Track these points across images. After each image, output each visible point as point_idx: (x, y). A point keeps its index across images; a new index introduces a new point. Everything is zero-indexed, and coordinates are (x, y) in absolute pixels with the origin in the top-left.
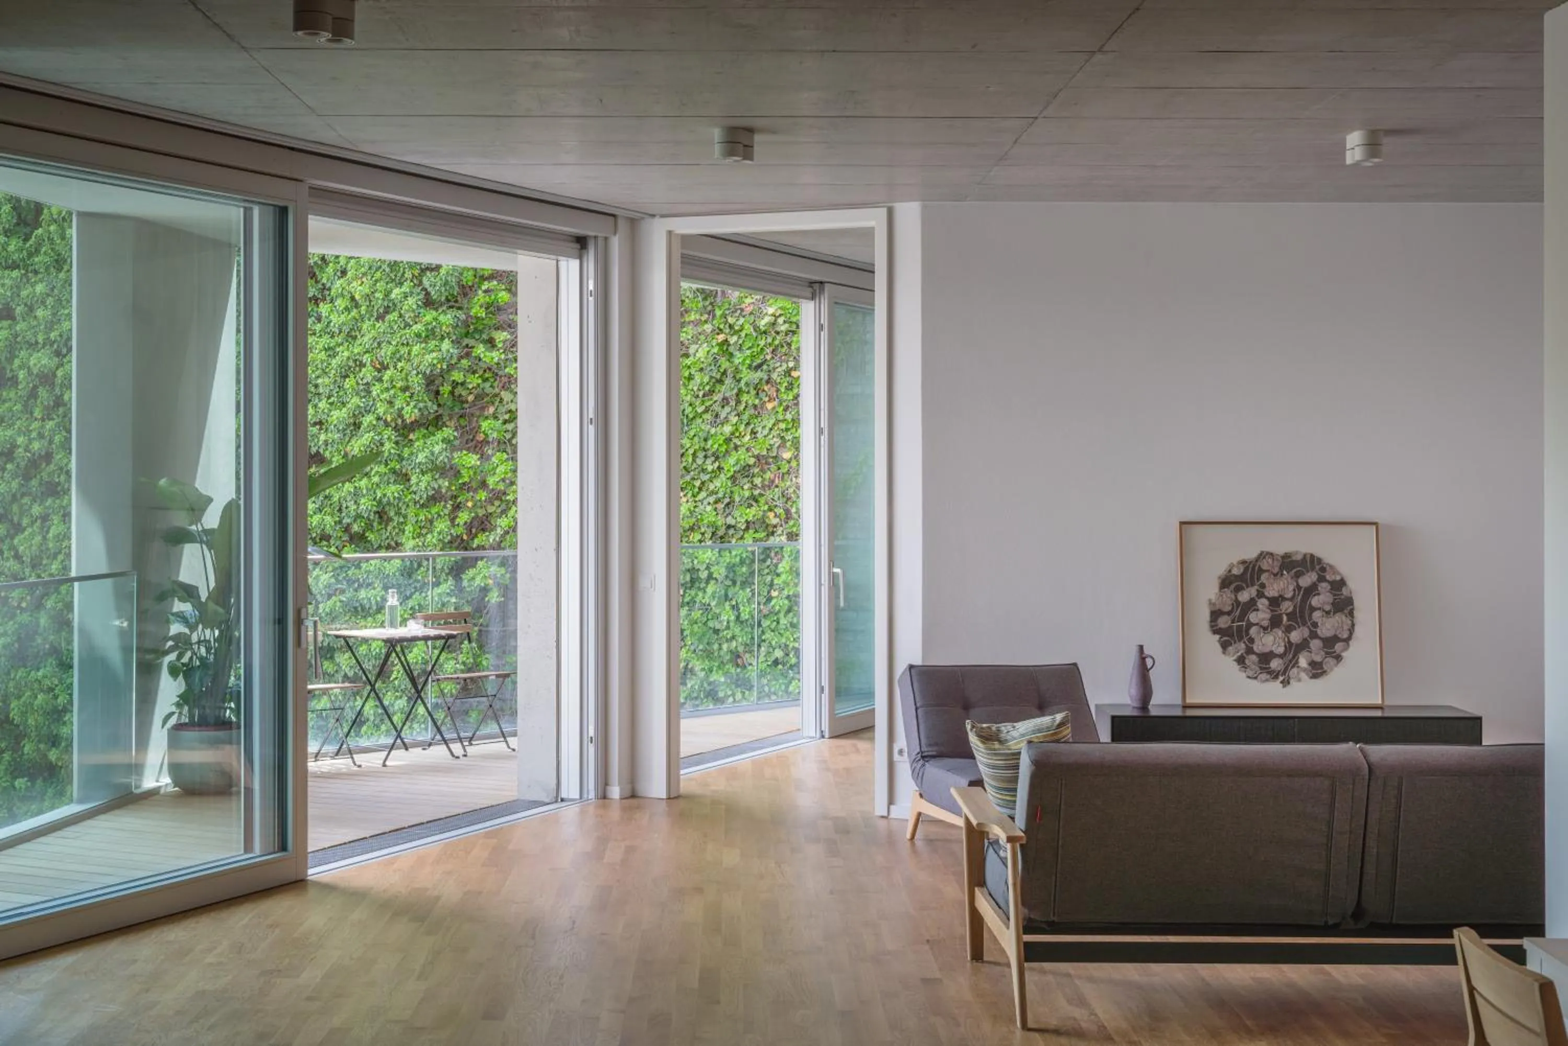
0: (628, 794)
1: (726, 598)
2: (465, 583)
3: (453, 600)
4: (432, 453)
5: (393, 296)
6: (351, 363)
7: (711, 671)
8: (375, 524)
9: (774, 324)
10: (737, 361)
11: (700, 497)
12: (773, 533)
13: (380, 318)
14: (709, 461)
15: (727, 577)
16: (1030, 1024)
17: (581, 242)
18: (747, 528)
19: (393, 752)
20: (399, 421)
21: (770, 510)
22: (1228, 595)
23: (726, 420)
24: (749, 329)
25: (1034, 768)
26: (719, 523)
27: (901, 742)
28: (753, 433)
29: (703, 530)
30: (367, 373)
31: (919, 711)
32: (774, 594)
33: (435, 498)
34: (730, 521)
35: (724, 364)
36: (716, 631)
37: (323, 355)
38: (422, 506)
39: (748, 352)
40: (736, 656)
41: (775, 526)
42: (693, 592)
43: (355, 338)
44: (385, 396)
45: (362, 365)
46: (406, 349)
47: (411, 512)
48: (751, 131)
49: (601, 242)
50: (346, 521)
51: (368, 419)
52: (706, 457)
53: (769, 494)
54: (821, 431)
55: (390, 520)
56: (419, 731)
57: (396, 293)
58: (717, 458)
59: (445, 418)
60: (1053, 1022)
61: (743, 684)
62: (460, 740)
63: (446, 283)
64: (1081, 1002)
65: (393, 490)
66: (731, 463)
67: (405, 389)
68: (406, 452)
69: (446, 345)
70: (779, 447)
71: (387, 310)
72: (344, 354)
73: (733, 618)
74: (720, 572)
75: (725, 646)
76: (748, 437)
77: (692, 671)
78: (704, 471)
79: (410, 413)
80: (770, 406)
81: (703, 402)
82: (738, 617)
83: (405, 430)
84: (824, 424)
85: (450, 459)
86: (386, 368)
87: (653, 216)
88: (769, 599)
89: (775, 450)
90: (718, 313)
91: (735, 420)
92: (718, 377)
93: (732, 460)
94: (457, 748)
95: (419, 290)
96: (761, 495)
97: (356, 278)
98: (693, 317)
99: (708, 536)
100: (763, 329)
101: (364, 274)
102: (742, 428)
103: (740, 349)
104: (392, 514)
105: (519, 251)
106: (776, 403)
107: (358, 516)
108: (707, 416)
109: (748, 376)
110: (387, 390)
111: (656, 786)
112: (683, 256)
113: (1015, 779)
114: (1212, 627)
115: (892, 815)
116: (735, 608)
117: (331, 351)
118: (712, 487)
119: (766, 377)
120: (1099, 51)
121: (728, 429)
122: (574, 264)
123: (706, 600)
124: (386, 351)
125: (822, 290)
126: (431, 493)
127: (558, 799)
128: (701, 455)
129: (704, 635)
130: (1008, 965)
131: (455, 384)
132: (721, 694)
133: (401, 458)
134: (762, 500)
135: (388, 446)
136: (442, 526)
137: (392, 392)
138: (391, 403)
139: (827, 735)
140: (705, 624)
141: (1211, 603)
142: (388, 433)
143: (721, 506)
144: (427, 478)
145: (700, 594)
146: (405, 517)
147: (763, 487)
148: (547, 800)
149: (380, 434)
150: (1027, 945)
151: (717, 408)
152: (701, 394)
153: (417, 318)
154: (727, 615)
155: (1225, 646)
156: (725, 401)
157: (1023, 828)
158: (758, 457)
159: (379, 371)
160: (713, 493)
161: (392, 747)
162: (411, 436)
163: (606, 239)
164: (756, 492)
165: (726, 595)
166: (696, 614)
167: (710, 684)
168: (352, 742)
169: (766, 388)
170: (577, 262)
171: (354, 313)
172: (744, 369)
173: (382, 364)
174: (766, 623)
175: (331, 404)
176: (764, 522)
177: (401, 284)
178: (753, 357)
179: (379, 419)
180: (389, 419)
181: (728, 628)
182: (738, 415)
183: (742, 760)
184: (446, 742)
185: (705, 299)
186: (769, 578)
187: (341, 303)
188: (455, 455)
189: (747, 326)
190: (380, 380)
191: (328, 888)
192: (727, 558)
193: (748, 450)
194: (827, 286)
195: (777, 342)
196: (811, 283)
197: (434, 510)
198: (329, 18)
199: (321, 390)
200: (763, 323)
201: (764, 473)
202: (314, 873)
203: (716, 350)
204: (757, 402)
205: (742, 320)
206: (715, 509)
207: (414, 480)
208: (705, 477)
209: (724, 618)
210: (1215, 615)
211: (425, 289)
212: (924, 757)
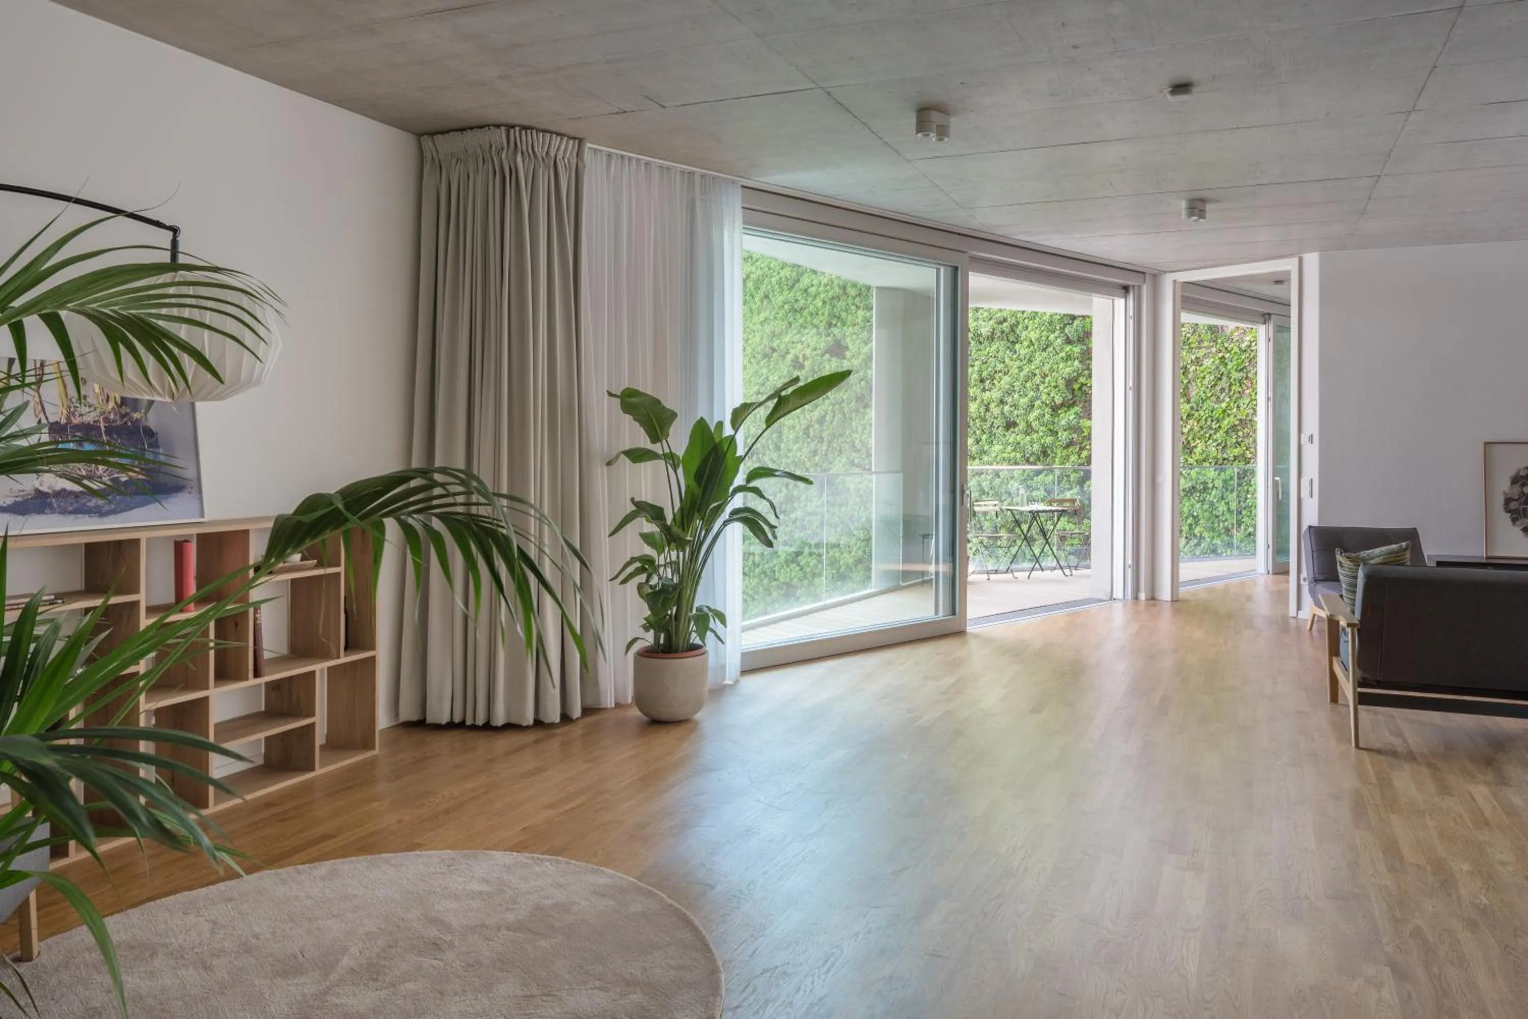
0: (1149, 597)
1: (1223, 498)
2: (1085, 489)
3: (1079, 497)
4: (1069, 420)
5: (1050, 338)
6: (1030, 374)
7: (1213, 538)
8: (1041, 458)
9: (1250, 346)
10: (1229, 367)
11: (1209, 443)
12: (1248, 463)
13: (1044, 350)
14: (1214, 423)
15: (1223, 487)
16: (1361, 745)
17: (1126, 289)
18: (1235, 460)
19: (1033, 572)
20: (1053, 404)
21: (1247, 449)
22: (1517, 489)
23: (1223, 401)
24: (1236, 349)
25: (1365, 580)
26: (1219, 457)
27: (1304, 574)
28: (1238, 407)
29: (1210, 460)
30: (1038, 379)
31: (1314, 554)
32: (1249, 496)
33: (1070, 444)
34: (1225, 456)
35: (1222, 369)
36: (1217, 517)
37: (1017, 371)
38: (1064, 448)
39: (1236, 362)
40: (1228, 530)
41: (1250, 459)
42: (1204, 495)
43: (1032, 361)
44: (1045, 391)
45: (1035, 375)
46: (1056, 366)
47: (1059, 452)
48: (1203, 201)
49: (1136, 288)
50: (1027, 455)
51: (1038, 403)
52: (1212, 421)
53: (1246, 441)
54: (1268, 399)
55: (1049, 455)
56: (1049, 562)
57: (1052, 337)
58: (1218, 421)
59: (1078, 403)
60: (1378, 746)
61: (1230, 545)
62: (1069, 567)
63: (1076, 331)
64: (1399, 734)
65: (1049, 440)
66: (1225, 424)
67: (1056, 387)
68: (1056, 420)
69: (1076, 363)
70: (1252, 414)
71: (1047, 346)
72: (1026, 369)
73: (1225, 509)
74: (1219, 483)
75: (1221, 525)
76: (1235, 410)
77: (1204, 538)
78: (1211, 428)
79: (1058, 400)
80: (1247, 392)
81: (1211, 390)
82: (1229, 509)
83: (1055, 409)
84: (1271, 395)
85: (1078, 423)
86: (1047, 376)
87: (1165, 272)
88: (1246, 499)
89: (1250, 416)
90: (1219, 341)
91: (1228, 400)
92: (1219, 376)
93: (1226, 422)
94: (1067, 571)
95: (1062, 335)
96: (1242, 441)
97: (1032, 330)
98: (1206, 344)
99: (1213, 464)
100: (1244, 349)
101: (1037, 328)
102: (1232, 404)
103: (1231, 361)
104: (1049, 452)
105: (1094, 294)
106: (1250, 390)
107: (1033, 454)
108: (1214, 398)
109: (1235, 375)
110: (1047, 387)
111: (1165, 594)
112: (1182, 296)
113: (1355, 586)
114: (1505, 508)
115: (1299, 617)
116: (1228, 504)
117: (1020, 369)
118: (1215, 437)
119: (1245, 376)
120: (1414, 110)
121: (1224, 405)
122: (1122, 301)
123: (1211, 499)
124: (1046, 368)
125: (1270, 319)
126: (1068, 441)
127: (1112, 599)
128: (1210, 419)
129: (1209, 519)
130: (1348, 706)
131: (1082, 385)
132: (1219, 551)
133: (1054, 423)
134: (1243, 444)
135: (1047, 416)
136: (1073, 458)
137: (1049, 388)
138: (1049, 394)
139: (1271, 572)
140: (1211, 512)
141: (1504, 493)
142: (1048, 410)
143: (1220, 448)
144: (1066, 433)
145: (1208, 496)
146: (1056, 454)
147: (1244, 437)
148: (1105, 599)
149: (1043, 410)
150: (1360, 693)
151: (1218, 394)
152: (1210, 386)
153: (1062, 350)
154: (1222, 507)
155: (1514, 520)
156: (1222, 390)
157: (1359, 619)
158: (1240, 420)
159: (1043, 378)
160: (1216, 440)
161: (1033, 569)
162: (1060, 412)
163: (1139, 286)
164: (1239, 440)
165: (1222, 496)
166: (1206, 507)
167: (1213, 545)
168: (1014, 566)
169: (1245, 382)
170: (1123, 300)
171: (1032, 348)
172: (1233, 371)
173: (1045, 374)
174: (1244, 512)
175: (1021, 395)
176: (1244, 456)
177: (1054, 332)
178: (1238, 365)
179: (1043, 403)
180: (1048, 402)
181: (1223, 514)
182: (1230, 397)
183: (1219, 584)
184: (1061, 568)
185: (1212, 334)
186: (1246, 488)
187: (1026, 344)
188: (1081, 421)
189: (1235, 348)
190: (1043, 383)
191: (976, 636)
192: (1223, 476)
193: (1235, 416)
194: (1273, 316)
195: (1251, 356)
196: (1263, 315)
197: (1070, 450)
198: (935, 126)
199: (1015, 389)
200: (1243, 346)
201: (1244, 429)
202: (969, 629)
203: (1218, 362)
204: (1240, 389)
205: (1232, 345)
206: (1217, 450)
207: (1060, 434)
208: (1212, 432)
209: (1221, 509)
210: (1508, 501)
211: (1066, 334)
212: (1316, 581)
